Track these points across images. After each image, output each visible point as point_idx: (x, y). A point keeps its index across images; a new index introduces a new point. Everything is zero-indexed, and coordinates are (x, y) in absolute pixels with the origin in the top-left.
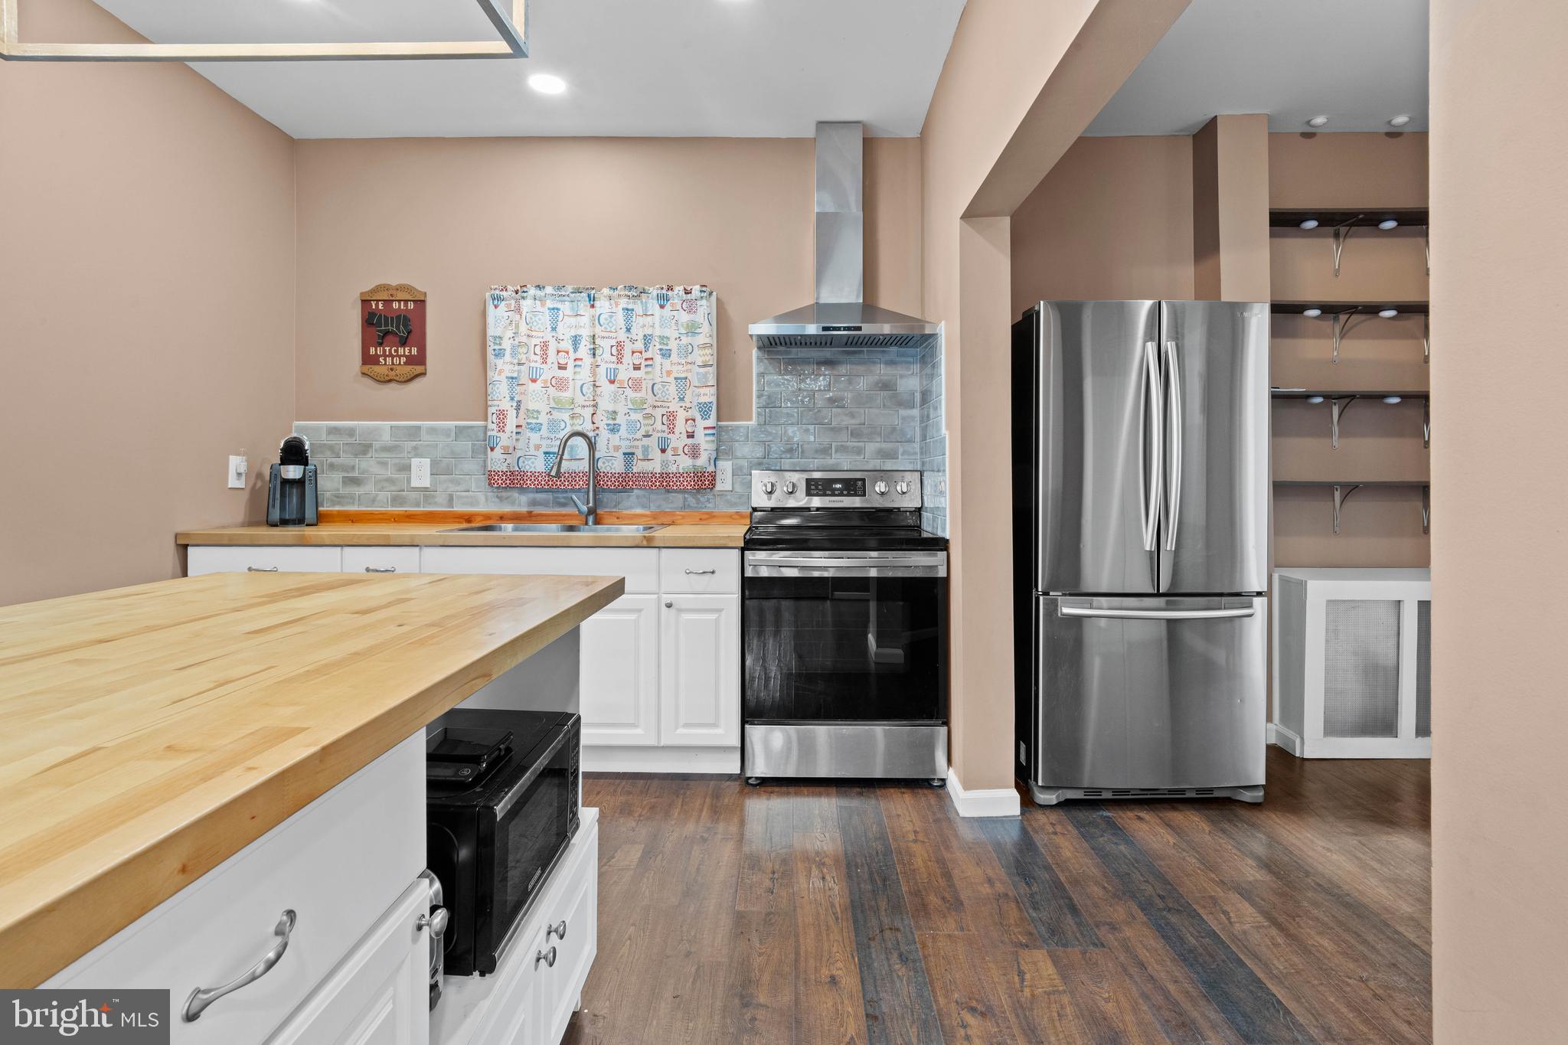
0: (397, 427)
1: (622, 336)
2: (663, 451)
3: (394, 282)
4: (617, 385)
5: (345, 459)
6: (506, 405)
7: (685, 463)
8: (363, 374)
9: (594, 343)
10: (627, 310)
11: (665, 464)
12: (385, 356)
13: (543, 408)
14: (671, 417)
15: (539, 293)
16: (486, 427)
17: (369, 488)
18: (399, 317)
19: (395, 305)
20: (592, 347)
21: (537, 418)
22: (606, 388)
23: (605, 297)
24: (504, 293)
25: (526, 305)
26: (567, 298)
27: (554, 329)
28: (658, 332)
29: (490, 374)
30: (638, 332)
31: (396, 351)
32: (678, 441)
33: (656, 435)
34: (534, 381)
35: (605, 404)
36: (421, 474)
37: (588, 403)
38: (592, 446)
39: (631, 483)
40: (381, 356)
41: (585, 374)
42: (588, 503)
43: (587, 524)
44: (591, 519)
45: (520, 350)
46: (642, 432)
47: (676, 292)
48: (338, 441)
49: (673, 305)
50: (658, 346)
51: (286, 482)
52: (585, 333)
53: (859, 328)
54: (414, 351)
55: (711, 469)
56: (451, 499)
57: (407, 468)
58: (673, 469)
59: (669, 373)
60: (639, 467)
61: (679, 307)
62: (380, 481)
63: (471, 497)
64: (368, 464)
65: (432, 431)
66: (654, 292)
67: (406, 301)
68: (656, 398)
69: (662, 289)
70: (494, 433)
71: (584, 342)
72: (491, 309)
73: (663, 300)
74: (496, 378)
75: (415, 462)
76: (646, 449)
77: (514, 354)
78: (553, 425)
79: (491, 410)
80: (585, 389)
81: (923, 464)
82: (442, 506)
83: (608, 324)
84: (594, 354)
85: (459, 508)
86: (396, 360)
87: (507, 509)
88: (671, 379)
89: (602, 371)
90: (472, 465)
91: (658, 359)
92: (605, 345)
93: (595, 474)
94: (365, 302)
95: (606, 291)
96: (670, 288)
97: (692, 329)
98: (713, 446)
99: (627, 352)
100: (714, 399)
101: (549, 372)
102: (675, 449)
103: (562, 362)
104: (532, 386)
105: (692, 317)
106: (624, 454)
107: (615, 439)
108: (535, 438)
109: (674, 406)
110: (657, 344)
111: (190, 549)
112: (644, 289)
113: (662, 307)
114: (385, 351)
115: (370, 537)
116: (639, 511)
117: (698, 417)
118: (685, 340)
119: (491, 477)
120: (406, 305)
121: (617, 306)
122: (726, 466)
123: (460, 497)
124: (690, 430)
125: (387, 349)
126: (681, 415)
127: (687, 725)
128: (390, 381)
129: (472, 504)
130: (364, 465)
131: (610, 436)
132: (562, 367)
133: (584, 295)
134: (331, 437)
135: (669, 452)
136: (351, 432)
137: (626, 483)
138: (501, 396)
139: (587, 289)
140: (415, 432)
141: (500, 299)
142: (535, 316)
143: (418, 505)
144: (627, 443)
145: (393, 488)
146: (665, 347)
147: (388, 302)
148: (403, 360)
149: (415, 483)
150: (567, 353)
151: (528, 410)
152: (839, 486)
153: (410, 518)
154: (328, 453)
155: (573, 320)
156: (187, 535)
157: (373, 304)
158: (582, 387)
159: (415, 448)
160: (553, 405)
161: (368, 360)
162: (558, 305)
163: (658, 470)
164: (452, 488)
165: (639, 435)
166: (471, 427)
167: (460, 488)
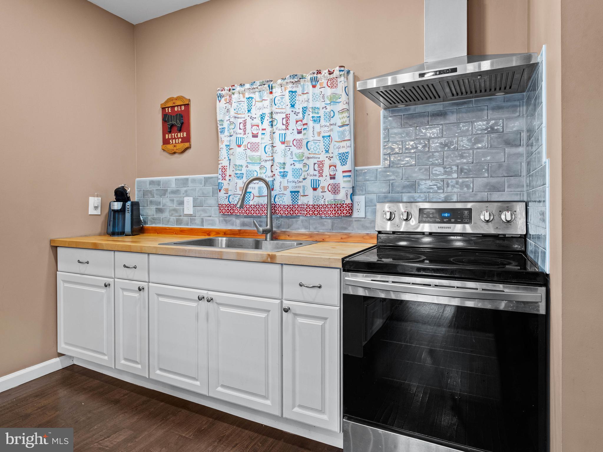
0: (178, 180)
1: (289, 110)
2: (315, 189)
3: (175, 96)
4: (286, 145)
5: (156, 198)
6: (227, 163)
7: (329, 198)
8: (163, 150)
9: (272, 117)
10: (292, 92)
11: (315, 198)
12: (172, 139)
13: (244, 164)
14: (321, 164)
15: (242, 89)
16: (217, 178)
17: (166, 214)
18: (177, 115)
19: (176, 109)
20: (271, 120)
21: (241, 170)
22: (280, 147)
23: (279, 85)
24: (223, 92)
25: (235, 97)
26: (256, 90)
27: (250, 111)
28: (311, 105)
29: (219, 144)
30: (299, 107)
31: (177, 136)
32: (325, 182)
33: (309, 178)
34: (239, 146)
35: (279, 159)
36: (189, 207)
37: (268, 159)
38: (270, 188)
39: (297, 212)
40: (170, 139)
41: (267, 139)
42: (267, 225)
43: (266, 240)
44: (269, 236)
45: (232, 127)
46: (302, 177)
47: (323, 74)
48: (154, 188)
49: (321, 84)
50: (311, 115)
52: (267, 111)
53: (455, 70)
54: (185, 135)
55: (349, 201)
56: (202, 221)
57: (181, 203)
58: (322, 202)
60: (302, 201)
61: (325, 85)
62: (171, 211)
63: (212, 220)
64: (165, 201)
65: (194, 181)
66: (308, 77)
67: (181, 106)
68: (310, 152)
69: (314, 73)
70: (221, 181)
71: (266, 118)
72: (217, 102)
73: (314, 82)
74: (223, 146)
75: (186, 199)
76: (305, 189)
77: (229, 130)
79: (220, 166)
80: (267, 150)
81: (528, 195)
82: (198, 225)
83: (280, 103)
84: (272, 125)
85: (206, 227)
86: (177, 141)
88: (320, 138)
89: (276, 136)
90: (212, 201)
91: (311, 124)
92: (279, 118)
94: (164, 109)
95: (279, 81)
96: (319, 72)
97: (334, 100)
98: (350, 185)
100: (349, 150)
101: (248, 140)
102: (323, 188)
103: (255, 132)
104: (238, 149)
105: (334, 90)
106: (291, 192)
107: (285, 183)
108: (240, 183)
109: (323, 157)
110: (311, 113)
111: (59, 249)
112: (302, 76)
113: (314, 86)
114: (172, 136)
116: (303, 231)
117: (338, 164)
118: (329, 108)
119: (220, 206)
120: (181, 108)
121: (285, 91)
122: (360, 200)
123: (207, 220)
124: (332, 174)
125: (173, 134)
126: (327, 163)
128: (175, 153)
129: (212, 225)
130: (164, 201)
131: (282, 180)
132: (255, 136)
133: (266, 86)
134: (151, 186)
135: (319, 190)
136: (158, 183)
137: (293, 212)
138: (223, 157)
139: (268, 81)
140: (186, 182)
141: (221, 96)
142: (240, 104)
143: (187, 224)
144: (294, 184)
145: (177, 215)
146: (316, 115)
147: (173, 108)
148: (180, 140)
149: (186, 212)
150: (258, 126)
151: (236, 165)
152: (446, 215)
154: (150, 195)
155: (260, 104)
156: (58, 242)
157: (167, 109)
158: (265, 148)
159: (186, 191)
160: (249, 161)
161: (166, 142)
162: (253, 96)
163: (311, 203)
164: (203, 215)
165: (301, 179)
166: (212, 178)
167: (208, 215)
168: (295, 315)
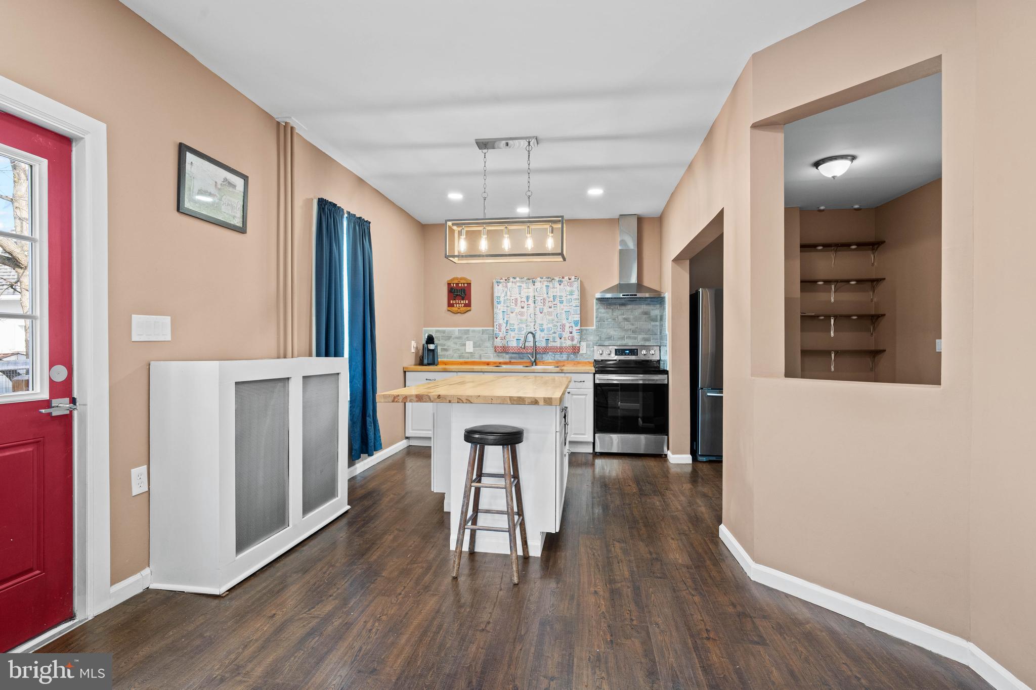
0: (461, 330)
1: (545, 296)
2: (560, 338)
3: (459, 276)
4: (543, 314)
5: (444, 342)
6: (501, 321)
7: (569, 343)
8: (448, 310)
9: (535, 298)
10: (547, 286)
11: (561, 343)
12: (456, 303)
13: (516, 323)
14: (563, 326)
15: (514, 280)
16: (493, 330)
17: (450, 352)
18: (462, 289)
19: (460, 285)
20: (534, 300)
21: (514, 326)
22: (539, 316)
23: (539, 281)
24: (501, 280)
25: (509, 285)
26: (524, 282)
27: (520, 294)
28: (558, 294)
29: (495, 310)
30: (551, 294)
31: (460, 302)
32: (566, 334)
33: (558, 333)
34: (512, 313)
35: (538, 322)
36: (469, 347)
37: (532, 321)
38: (534, 337)
39: (548, 350)
41: (531, 310)
42: (533, 357)
43: (532, 366)
44: (534, 363)
45: (508, 302)
46: (553, 331)
47: (565, 279)
48: (446, 335)
49: (564, 284)
50: (559, 300)
51: (429, 350)
52: (531, 295)
53: (636, 295)
54: (467, 302)
55: (578, 345)
56: (481, 356)
57: (465, 345)
58: (564, 345)
59: (562, 309)
60: (551, 344)
61: (566, 284)
62: (455, 350)
63: (487, 356)
64: (450, 343)
65: (474, 331)
66: (557, 279)
67: (464, 284)
68: (558, 319)
69: (560, 278)
70: (497, 332)
71: (530, 298)
72: (495, 285)
73: (560, 282)
74: (498, 312)
75: (467, 343)
76: (554, 338)
77: (504, 303)
78: (520, 330)
79: (495, 324)
80: (531, 315)
81: (660, 343)
82: (477, 359)
83: (540, 291)
84: (535, 303)
85: (483, 360)
86: (460, 305)
87: (501, 360)
88: (563, 312)
89: (537, 309)
90: (489, 344)
91: (558, 304)
92: (539, 299)
93: (535, 346)
94: (449, 284)
95: (539, 279)
97: (571, 293)
98: (579, 337)
99: (547, 302)
100: (579, 319)
101: (518, 309)
102: (565, 338)
103: (523, 305)
104: (511, 314)
105: (571, 288)
106: (546, 339)
107: (543, 334)
108: (513, 334)
109: (565, 322)
111: (407, 373)
112: (553, 278)
113: (560, 285)
114: (456, 302)
115: (467, 369)
117: (573, 325)
118: (569, 297)
119: (495, 348)
120: (464, 285)
121: (543, 285)
122: (584, 344)
123: (484, 356)
124: (571, 331)
126: (567, 325)
127: (575, 434)
128: (458, 313)
129: (489, 358)
130: (448, 344)
131: (541, 333)
132: (523, 308)
133: (531, 281)
134: (437, 334)
135: (563, 339)
136: (444, 332)
137: (546, 350)
138: (499, 319)
139: (532, 278)
140: (467, 332)
141: (500, 283)
142: (513, 289)
143: (468, 358)
144: (547, 335)
145: (459, 352)
146: (561, 300)
147: (457, 284)
148: (463, 305)
149: (467, 351)
150: (525, 302)
151: (510, 324)
152: (628, 352)
153: (466, 363)
155: (526, 290)
156: (407, 368)
157: (452, 284)
159: (467, 337)
160: (520, 321)
161: (450, 305)
162: (522, 285)
163: (558, 345)
164: (481, 352)
165: (551, 332)
166: (488, 330)
167: (484, 352)
168: (572, 395)
